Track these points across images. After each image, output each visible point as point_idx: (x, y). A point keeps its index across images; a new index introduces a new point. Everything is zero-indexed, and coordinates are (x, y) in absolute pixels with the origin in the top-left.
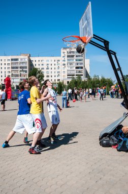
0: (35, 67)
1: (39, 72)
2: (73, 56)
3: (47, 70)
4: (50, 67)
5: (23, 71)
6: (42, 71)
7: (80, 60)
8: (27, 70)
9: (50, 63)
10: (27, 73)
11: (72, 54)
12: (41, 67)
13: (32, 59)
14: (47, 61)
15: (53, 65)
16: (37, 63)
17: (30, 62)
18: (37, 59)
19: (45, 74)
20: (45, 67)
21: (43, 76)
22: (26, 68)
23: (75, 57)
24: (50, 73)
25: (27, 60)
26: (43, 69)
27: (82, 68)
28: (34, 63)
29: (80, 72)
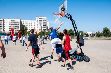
0: (23, 25)
1: (25, 27)
2: (42, 21)
3: (29, 27)
4: (30, 25)
5: (17, 26)
6: (27, 27)
7: (45, 23)
8: (19, 26)
9: (30, 23)
10: (19, 28)
11: (41, 20)
12: (26, 25)
13: (22, 21)
14: (30, 22)
15: (32, 24)
16: (24, 23)
17: (21, 22)
18: (24, 21)
19: (28, 28)
20: (28, 25)
21: (27, 29)
22: (19, 25)
23: (43, 21)
24: (30, 28)
25: (19, 21)
26: (27, 26)
27: (46, 26)
28: (23, 23)
29: (45, 28)
